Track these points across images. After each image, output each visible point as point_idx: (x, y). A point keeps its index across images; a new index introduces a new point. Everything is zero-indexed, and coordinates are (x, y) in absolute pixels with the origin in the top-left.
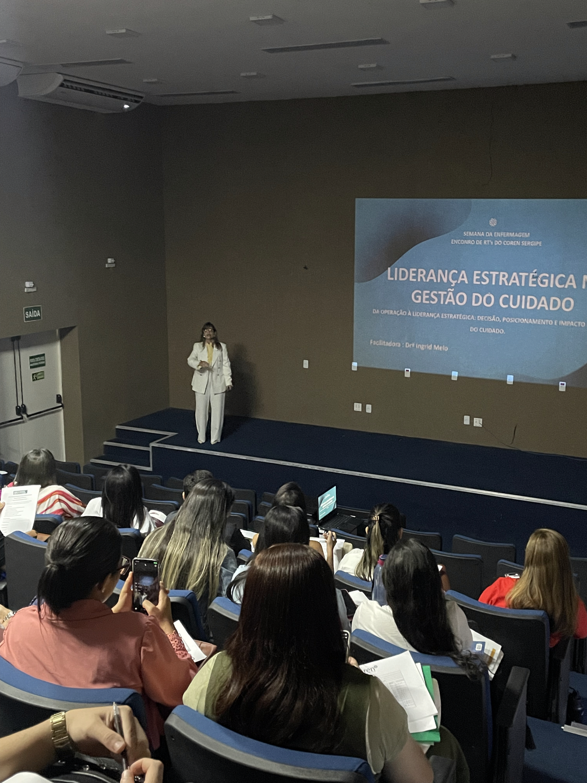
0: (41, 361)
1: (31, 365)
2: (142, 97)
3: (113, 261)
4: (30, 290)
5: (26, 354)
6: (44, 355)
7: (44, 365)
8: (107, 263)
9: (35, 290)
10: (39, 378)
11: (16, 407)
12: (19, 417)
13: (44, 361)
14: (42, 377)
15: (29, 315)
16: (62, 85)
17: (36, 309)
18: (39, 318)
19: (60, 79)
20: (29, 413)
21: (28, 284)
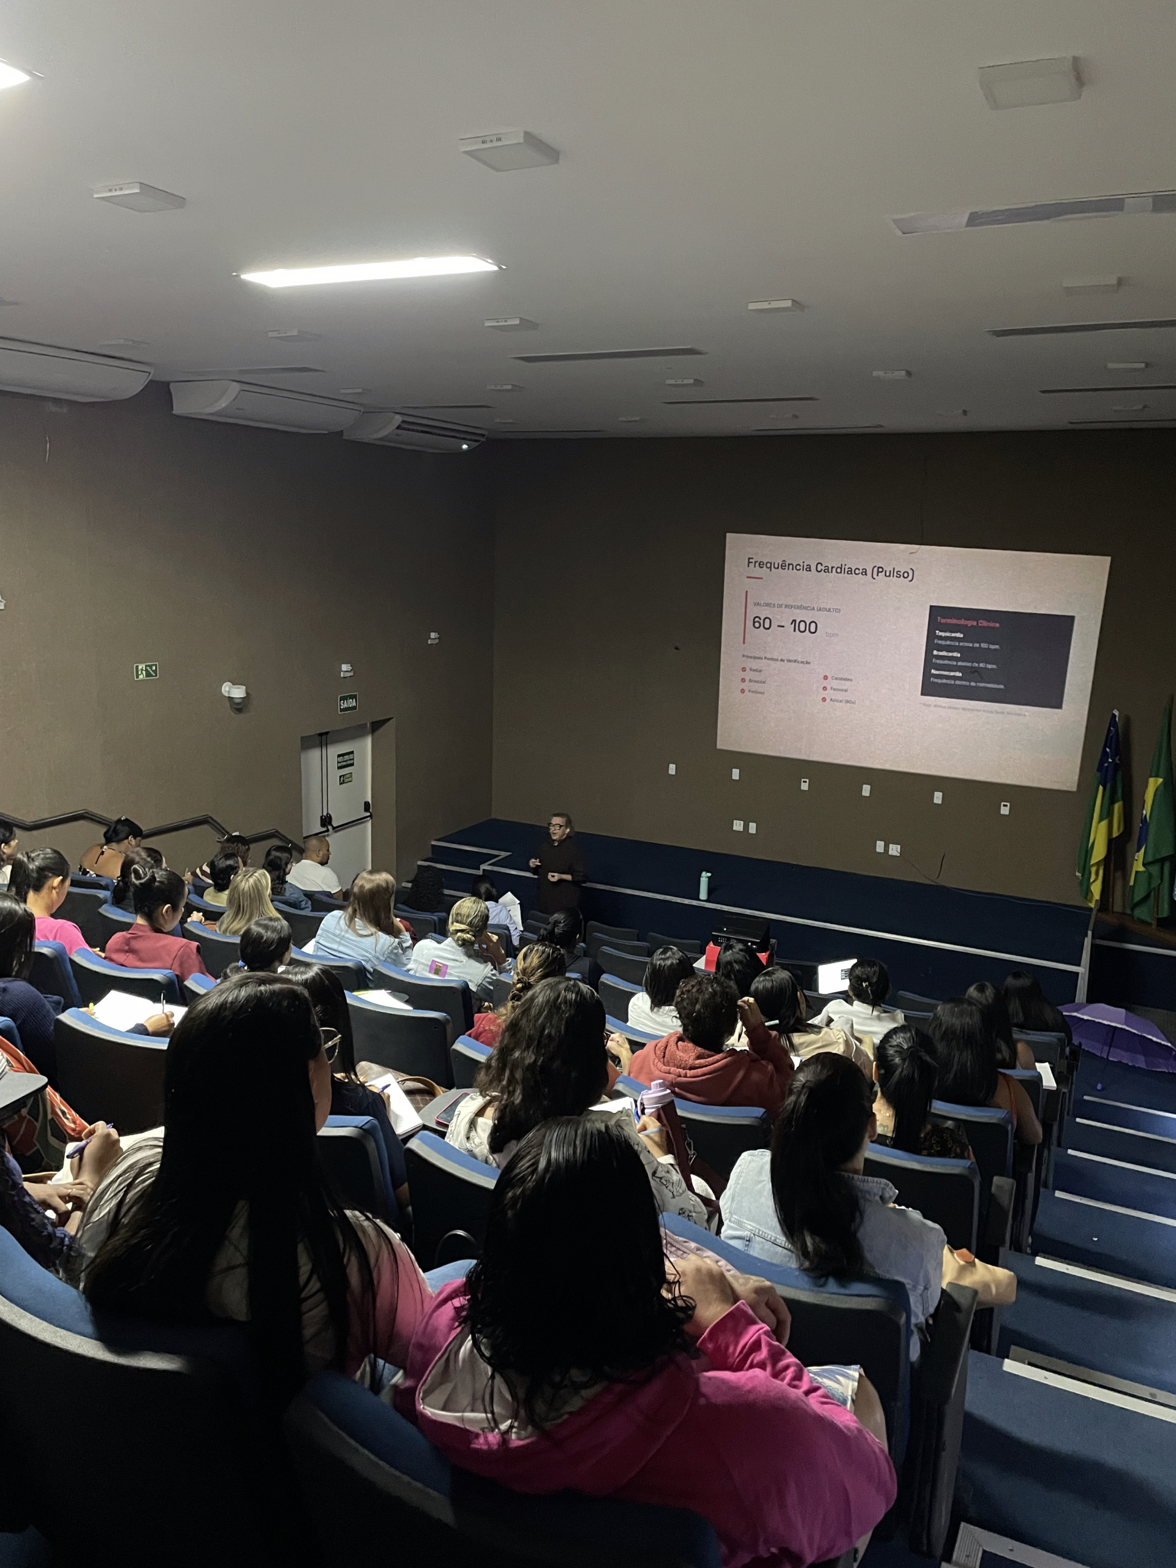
0: (350, 760)
1: (340, 765)
2: (483, 435)
3: (437, 636)
4: (349, 674)
5: (334, 751)
6: (352, 752)
7: (352, 765)
8: (430, 638)
9: (352, 674)
10: (346, 780)
11: (321, 817)
12: (324, 829)
13: (353, 759)
14: (350, 779)
15: (344, 705)
16: (398, 428)
17: (353, 697)
18: (354, 708)
19: (398, 419)
20: (335, 826)
21: (345, 667)
